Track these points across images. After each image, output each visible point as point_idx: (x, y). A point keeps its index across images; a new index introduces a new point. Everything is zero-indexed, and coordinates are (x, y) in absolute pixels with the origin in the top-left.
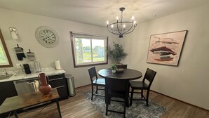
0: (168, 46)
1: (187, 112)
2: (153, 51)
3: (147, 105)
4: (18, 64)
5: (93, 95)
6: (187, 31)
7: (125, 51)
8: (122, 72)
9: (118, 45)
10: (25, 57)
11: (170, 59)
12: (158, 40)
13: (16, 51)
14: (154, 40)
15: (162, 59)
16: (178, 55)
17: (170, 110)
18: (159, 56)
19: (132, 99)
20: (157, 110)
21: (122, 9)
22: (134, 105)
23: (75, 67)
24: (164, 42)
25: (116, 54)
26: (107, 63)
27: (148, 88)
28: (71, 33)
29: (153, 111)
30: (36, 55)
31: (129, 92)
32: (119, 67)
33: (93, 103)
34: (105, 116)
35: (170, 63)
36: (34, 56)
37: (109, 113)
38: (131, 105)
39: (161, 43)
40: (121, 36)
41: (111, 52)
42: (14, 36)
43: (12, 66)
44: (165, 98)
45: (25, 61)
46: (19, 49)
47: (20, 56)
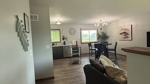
2: (120, 34)
4: (62, 41)
11: (128, 37)
14: (120, 29)
15: (125, 38)
36: (67, 39)
39: (123, 30)
45: (64, 40)
46: (64, 36)
47: (63, 39)
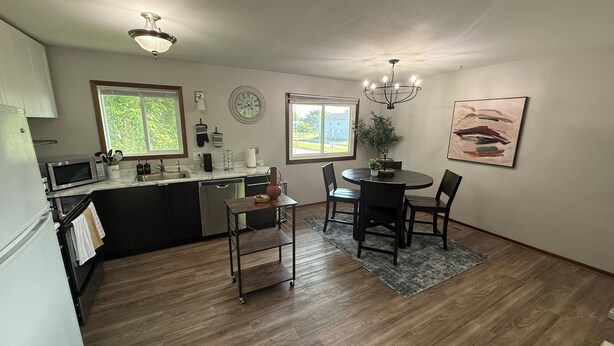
0: (491, 125)
1: (533, 264)
2: (460, 133)
3: (445, 248)
4: (196, 153)
5: (327, 221)
6: (527, 99)
7: (398, 132)
8: (392, 176)
9: (381, 119)
10: (208, 141)
11: (496, 152)
12: (470, 111)
13: (198, 130)
14: (461, 110)
15: (481, 153)
16: (513, 144)
17: (496, 259)
18: (473, 146)
19: (411, 232)
20: (467, 257)
21: (393, 62)
22: (415, 245)
23: (289, 162)
24: (482, 117)
25: (376, 137)
26: (354, 158)
27: (447, 210)
28: (288, 95)
29: (458, 259)
30: (224, 137)
31: (405, 220)
32: (386, 165)
33: (329, 237)
34: (355, 258)
35: (497, 160)
36: (221, 140)
37: (363, 253)
38: (409, 245)
39: (477, 119)
40: (391, 107)
41: (366, 134)
42: (201, 106)
43: (187, 157)
44: (491, 238)
45: (207, 149)
46: (202, 126)
47: (202, 140)
